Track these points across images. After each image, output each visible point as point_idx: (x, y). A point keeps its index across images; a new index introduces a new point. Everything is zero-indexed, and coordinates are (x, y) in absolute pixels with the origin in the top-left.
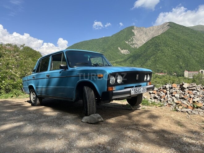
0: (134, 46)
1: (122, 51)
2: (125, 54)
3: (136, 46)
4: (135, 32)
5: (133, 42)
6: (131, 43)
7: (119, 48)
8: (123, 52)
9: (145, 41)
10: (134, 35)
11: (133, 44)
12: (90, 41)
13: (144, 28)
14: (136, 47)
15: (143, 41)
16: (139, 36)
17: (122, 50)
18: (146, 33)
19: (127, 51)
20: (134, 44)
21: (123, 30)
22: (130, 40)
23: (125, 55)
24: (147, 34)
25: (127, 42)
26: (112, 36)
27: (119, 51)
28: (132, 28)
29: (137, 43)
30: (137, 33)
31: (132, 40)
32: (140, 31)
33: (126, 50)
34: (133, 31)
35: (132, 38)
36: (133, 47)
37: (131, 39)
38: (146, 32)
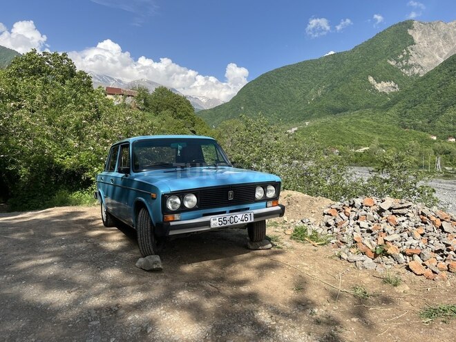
0: (411, 70)
1: (379, 85)
2: (387, 92)
3: (416, 71)
4: (417, 36)
5: (410, 62)
6: (405, 63)
7: (371, 79)
8: (383, 87)
9: (444, 56)
10: (413, 43)
11: (408, 67)
12: (298, 65)
13: (442, 24)
14: (418, 74)
15: (438, 57)
16: (426, 46)
17: (379, 82)
18: (445, 37)
19: (393, 84)
20: (412, 65)
21: (385, 31)
22: (401, 56)
23: (386, 95)
24: (450, 38)
25: (393, 63)
26: (353, 50)
27: (371, 86)
28: (409, 25)
29: (420, 63)
30: (420, 39)
31: (407, 57)
32: (429, 32)
33: (388, 83)
34: (410, 32)
35: (408, 52)
36: (408, 73)
37: (405, 53)
38: (445, 35)
